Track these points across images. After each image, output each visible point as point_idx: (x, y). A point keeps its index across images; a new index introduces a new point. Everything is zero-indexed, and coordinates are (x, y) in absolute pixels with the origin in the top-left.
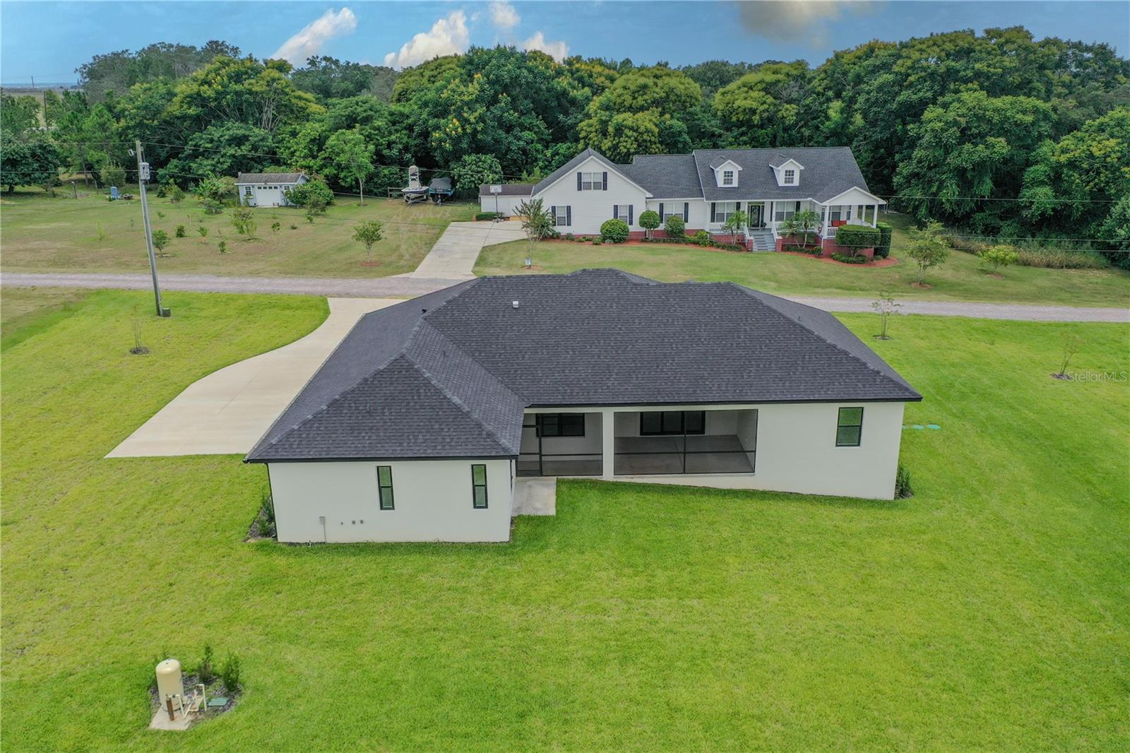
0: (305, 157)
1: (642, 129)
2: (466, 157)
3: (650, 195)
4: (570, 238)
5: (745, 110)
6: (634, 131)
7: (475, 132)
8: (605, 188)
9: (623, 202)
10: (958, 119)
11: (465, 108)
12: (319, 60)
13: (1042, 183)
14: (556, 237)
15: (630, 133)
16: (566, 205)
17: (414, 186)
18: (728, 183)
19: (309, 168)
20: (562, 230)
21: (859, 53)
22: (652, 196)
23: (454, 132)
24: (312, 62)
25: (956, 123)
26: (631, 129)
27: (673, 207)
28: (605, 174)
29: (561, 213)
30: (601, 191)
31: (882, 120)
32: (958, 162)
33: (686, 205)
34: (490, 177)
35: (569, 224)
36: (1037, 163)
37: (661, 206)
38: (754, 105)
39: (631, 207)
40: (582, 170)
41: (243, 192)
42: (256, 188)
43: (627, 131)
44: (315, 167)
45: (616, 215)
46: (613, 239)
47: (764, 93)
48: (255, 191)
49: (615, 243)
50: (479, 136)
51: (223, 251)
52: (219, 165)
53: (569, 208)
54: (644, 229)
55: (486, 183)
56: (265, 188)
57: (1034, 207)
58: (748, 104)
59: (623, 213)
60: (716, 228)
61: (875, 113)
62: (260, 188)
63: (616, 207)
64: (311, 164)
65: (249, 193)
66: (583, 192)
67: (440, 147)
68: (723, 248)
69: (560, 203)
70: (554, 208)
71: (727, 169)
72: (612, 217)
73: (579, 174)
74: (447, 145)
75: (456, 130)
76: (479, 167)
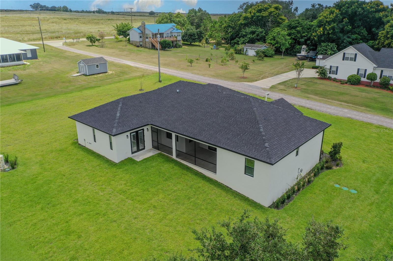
0: (271, 40)
2: (322, 44)
4: (335, 80)
7: (328, 34)
8: (355, 61)
9: (362, 68)
11: (327, 24)
12: (315, 5)
14: (330, 78)
16: (336, 66)
17: (303, 53)
19: (271, 44)
20: (333, 76)
22: (377, 66)
23: (319, 33)
24: (313, 6)
27: (388, 72)
28: (356, 55)
29: (334, 69)
30: (353, 62)
34: (330, 52)
35: (336, 74)
37: (382, 71)
39: (366, 70)
40: (346, 52)
41: (245, 50)
42: (249, 49)
44: (273, 43)
45: (358, 73)
48: (249, 50)
49: (352, 84)
50: (330, 36)
51: (209, 67)
52: (245, 41)
53: (337, 67)
54: (368, 81)
55: (327, 55)
56: (252, 49)
59: (362, 72)
62: (250, 49)
63: (359, 69)
64: (272, 42)
65: (247, 51)
66: (345, 61)
67: (314, 39)
69: (334, 65)
70: (331, 67)
72: (356, 74)
73: (344, 54)
74: (316, 38)
75: (320, 33)
76: (327, 48)
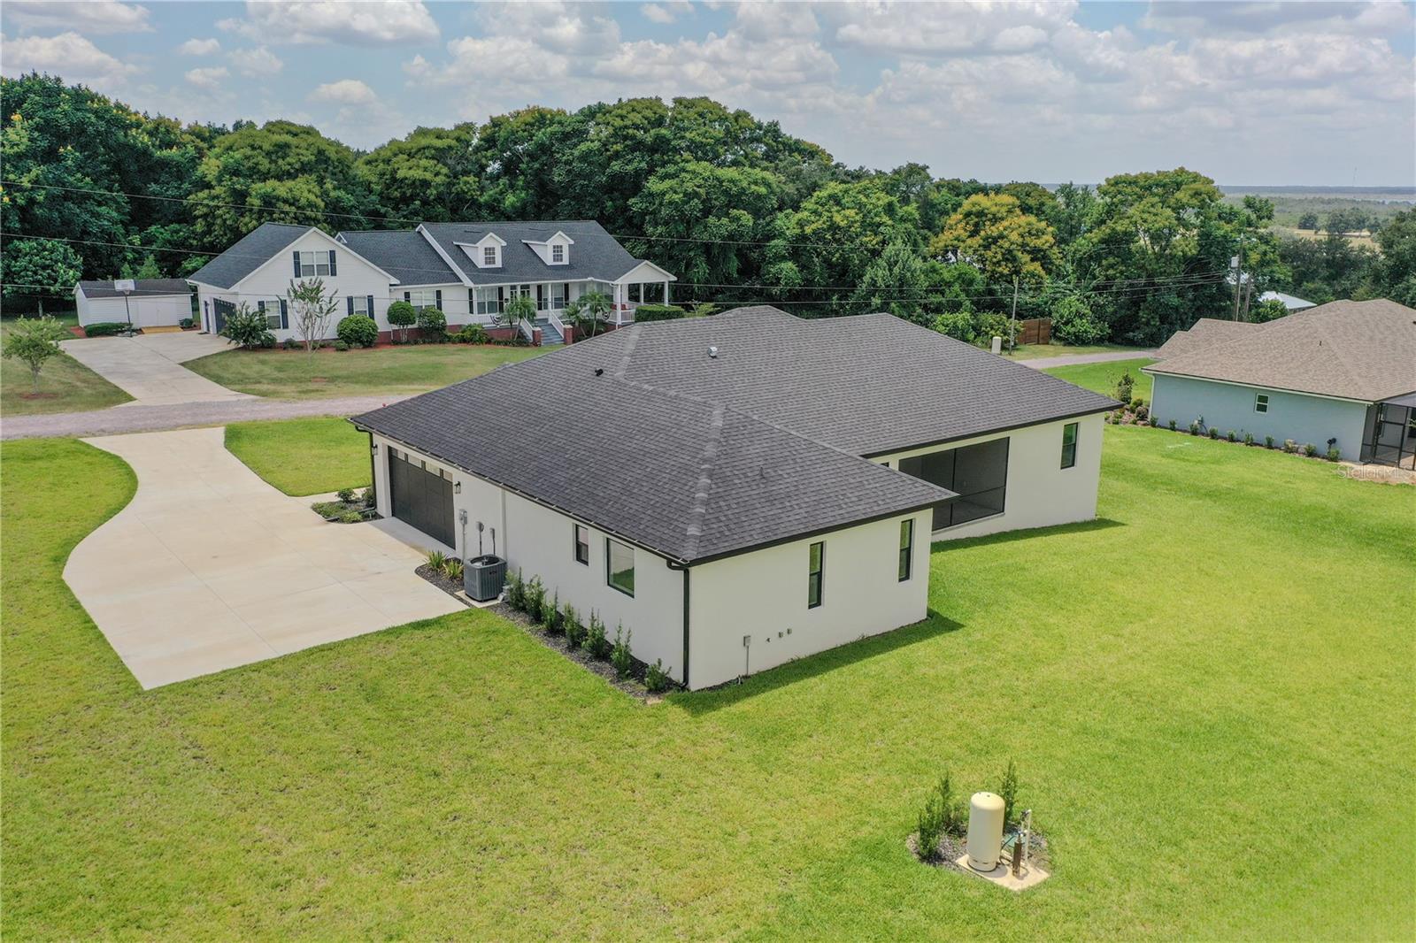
1: (303, 201)
3: (395, 281)
4: (290, 345)
5: (414, 182)
6: (291, 205)
8: (334, 273)
9: (360, 292)
10: (698, 190)
13: (783, 258)
14: (270, 345)
15: (287, 208)
18: (490, 263)
20: (280, 335)
21: (530, 120)
22: (398, 282)
25: (696, 195)
26: (285, 201)
27: (422, 297)
28: (332, 254)
29: (273, 312)
30: (328, 278)
31: (592, 195)
32: (705, 237)
33: (439, 293)
35: (286, 326)
36: (774, 237)
37: (407, 295)
38: (428, 176)
39: (370, 299)
40: (300, 249)
43: (280, 204)
45: (351, 311)
46: (361, 342)
47: (436, 162)
49: (365, 347)
54: (395, 327)
57: (782, 282)
58: (417, 174)
59: (361, 306)
60: (485, 320)
61: (583, 186)
63: (350, 299)
66: (303, 279)
68: (506, 344)
69: (271, 296)
70: (261, 305)
71: (487, 246)
72: (347, 314)
73: (296, 255)
76: (46, 259)
